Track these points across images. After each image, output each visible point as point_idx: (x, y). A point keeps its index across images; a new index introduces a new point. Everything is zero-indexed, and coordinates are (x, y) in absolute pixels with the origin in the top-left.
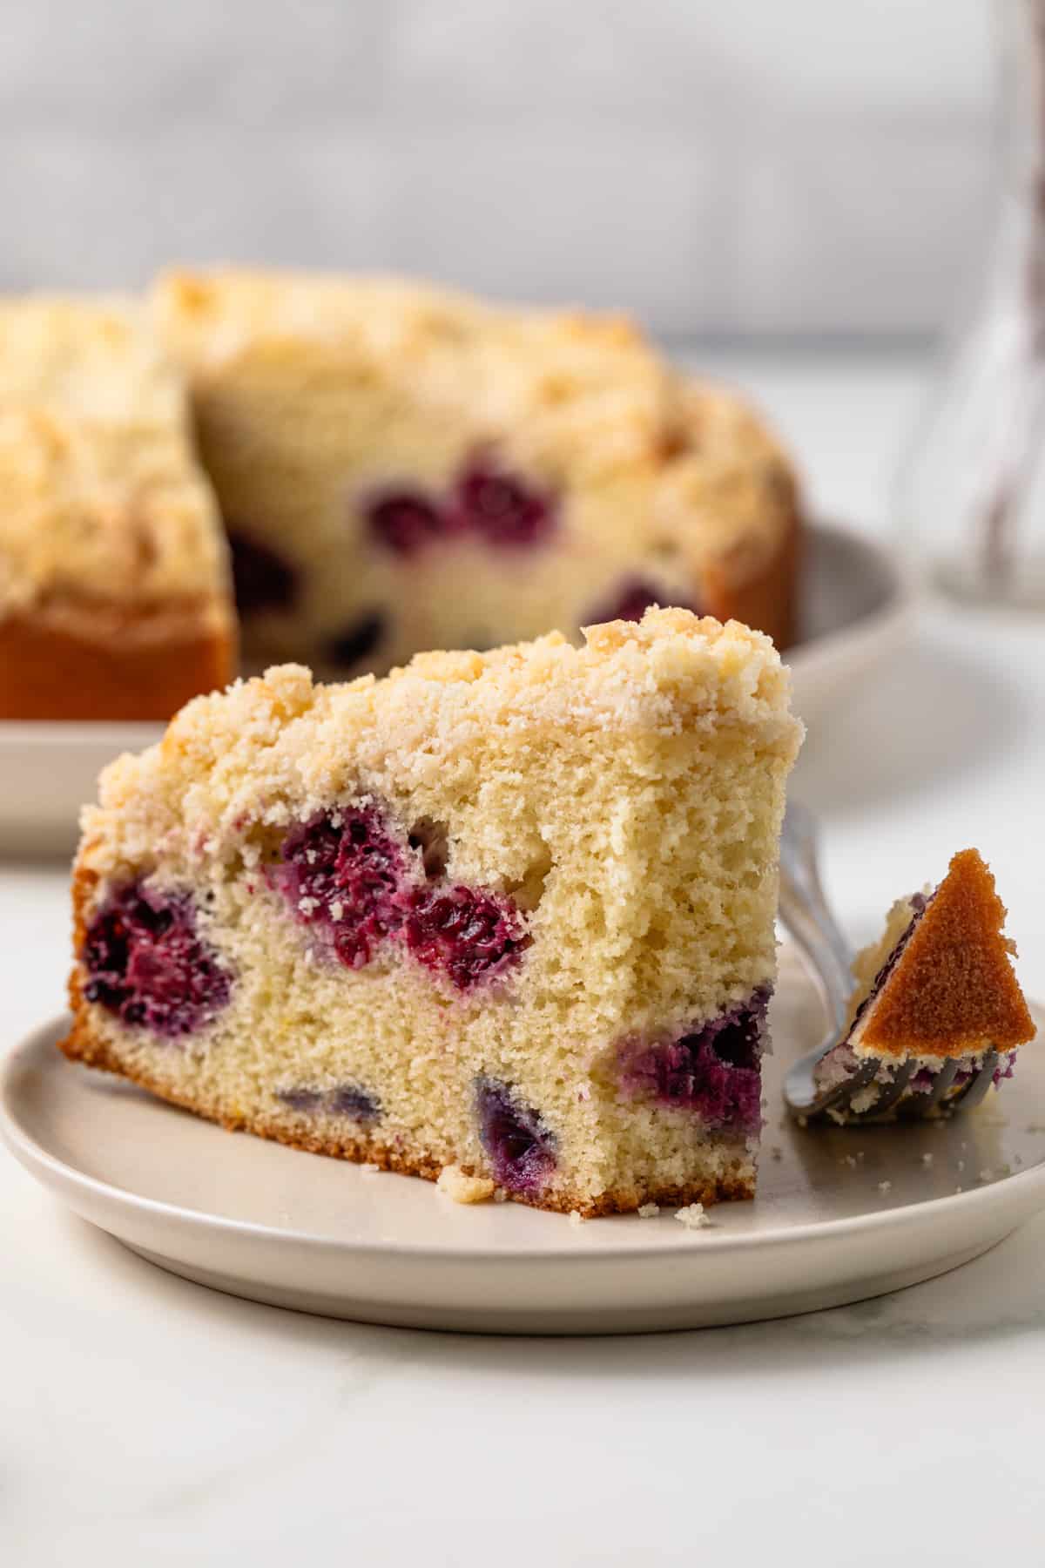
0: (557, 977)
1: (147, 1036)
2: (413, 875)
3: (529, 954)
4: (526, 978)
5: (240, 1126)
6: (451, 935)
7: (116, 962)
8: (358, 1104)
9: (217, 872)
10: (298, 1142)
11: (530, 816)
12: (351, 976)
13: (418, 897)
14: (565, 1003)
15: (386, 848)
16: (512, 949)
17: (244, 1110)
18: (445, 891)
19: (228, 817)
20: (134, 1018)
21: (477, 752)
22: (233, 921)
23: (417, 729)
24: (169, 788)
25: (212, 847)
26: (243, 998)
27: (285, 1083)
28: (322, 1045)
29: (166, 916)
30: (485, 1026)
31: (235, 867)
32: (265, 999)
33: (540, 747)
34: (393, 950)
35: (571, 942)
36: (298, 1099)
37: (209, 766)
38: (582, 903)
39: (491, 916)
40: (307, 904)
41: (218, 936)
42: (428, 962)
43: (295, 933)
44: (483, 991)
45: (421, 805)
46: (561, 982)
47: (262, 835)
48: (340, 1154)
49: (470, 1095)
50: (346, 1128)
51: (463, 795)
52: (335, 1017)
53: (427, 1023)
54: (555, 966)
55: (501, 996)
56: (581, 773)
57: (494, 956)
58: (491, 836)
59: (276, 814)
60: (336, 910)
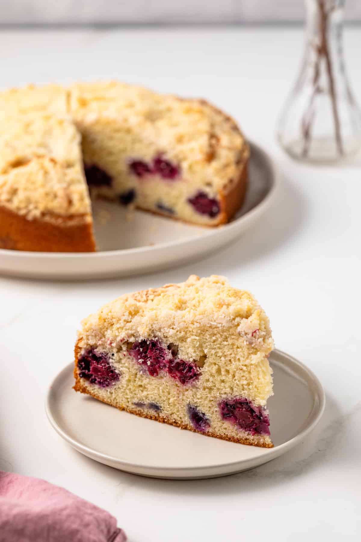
0: (208, 383)
1: (97, 387)
2: (169, 356)
3: (201, 377)
4: (200, 382)
5: (123, 409)
6: (180, 371)
7: (87, 367)
8: (156, 407)
9: (115, 350)
10: (140, 415)
11: (201, 346)
12: (153, 378)
13: (171, 362)
14: (210, 389)
15: (161, 350)
16: (196, 376)
17: (124, 406)
18: (177, 361)
19: (119, 339)
20: (93, 382)
21: (186, 330)
22: (119, 361)
23: (169, 323)
24: (101, 329)
25: (114, 345)
26: (123, 381)
27: (136, 400)
28: (145, 393)
29: (100, 358)
30: (189, 393)
31: (120, 349)
32: (129, 381)
33: (203, 331)
34: (164, 373)
35: (212, 375)
36: (139, 405)
37: (112, 325)
38: (215, 368)
39: (190, 368)
40: (141, 361)
41: (116, 365)
42: (174, 377)
43: (136, 367)
44: (189, 385)
45: (171, 340)
46: (209, 384)
47: (127, 343)
48: (151, 418)
49: (186, 408)
50: (152, 412)
51: (183, 339)
52: (148, 386)
53: (174, 391)
54: (208, 381)
55: (194, 386)
56: (214, 338)
57: (191, 377)
58: (191, 350)
59: (132, 340)
60: (149, 363)
